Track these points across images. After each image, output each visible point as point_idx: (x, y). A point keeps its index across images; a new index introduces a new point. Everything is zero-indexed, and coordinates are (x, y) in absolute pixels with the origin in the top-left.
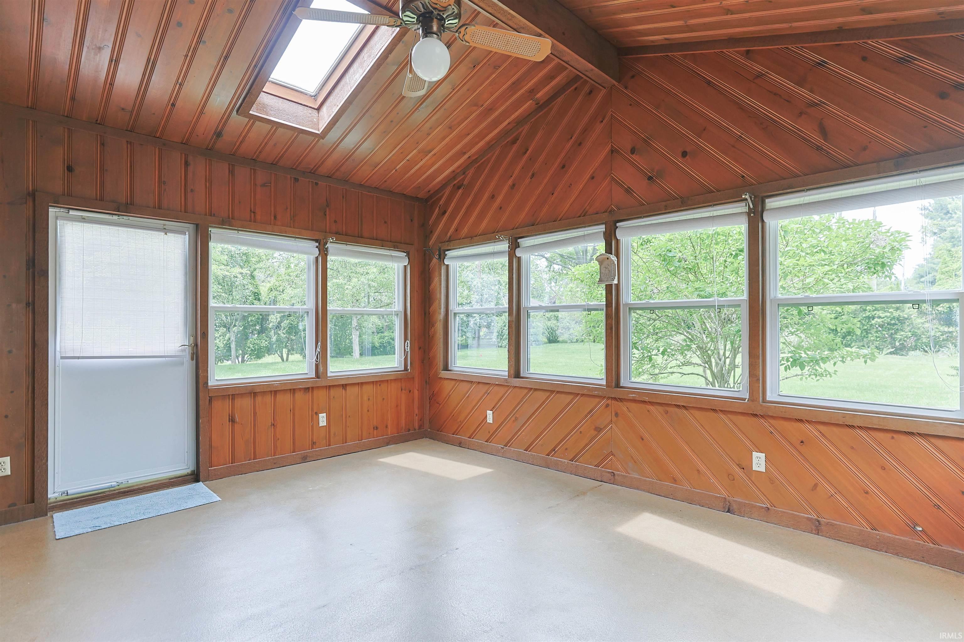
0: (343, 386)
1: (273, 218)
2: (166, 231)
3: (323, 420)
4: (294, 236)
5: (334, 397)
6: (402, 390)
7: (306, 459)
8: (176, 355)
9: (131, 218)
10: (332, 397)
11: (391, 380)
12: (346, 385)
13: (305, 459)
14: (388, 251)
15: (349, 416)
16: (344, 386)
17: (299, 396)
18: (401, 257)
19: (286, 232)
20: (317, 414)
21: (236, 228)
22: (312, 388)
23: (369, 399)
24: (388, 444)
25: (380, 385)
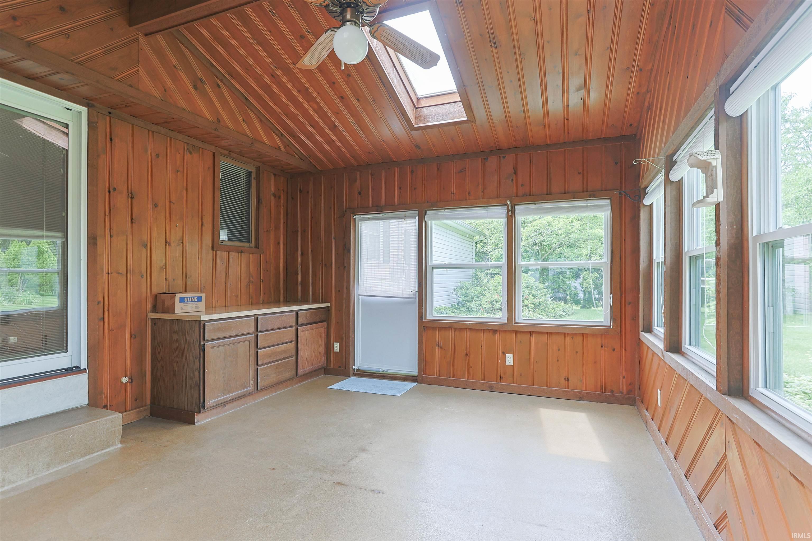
0: (530, 333)
1: (468, 194)
2: (405, 218)
3: (509, 359)
4: (486, 205)
5: (521, 342)
6: (602, 346)
7: (493, 389)
8: (410, 297)
9: (389, 214)
10: (519, 342)
11: (587, 334)
12: (533, 332)
13: (491, 389)
14: (585, 202)
15: (536, 362)
16: (532, 333)
17: (488, 336)
18: (605, 205)
19: (476, 204)
20: (504, 353)
21: (443, 208)
22: (500, 331)
23: (559, 350)
24: (581, 399)
25: (572, 338)
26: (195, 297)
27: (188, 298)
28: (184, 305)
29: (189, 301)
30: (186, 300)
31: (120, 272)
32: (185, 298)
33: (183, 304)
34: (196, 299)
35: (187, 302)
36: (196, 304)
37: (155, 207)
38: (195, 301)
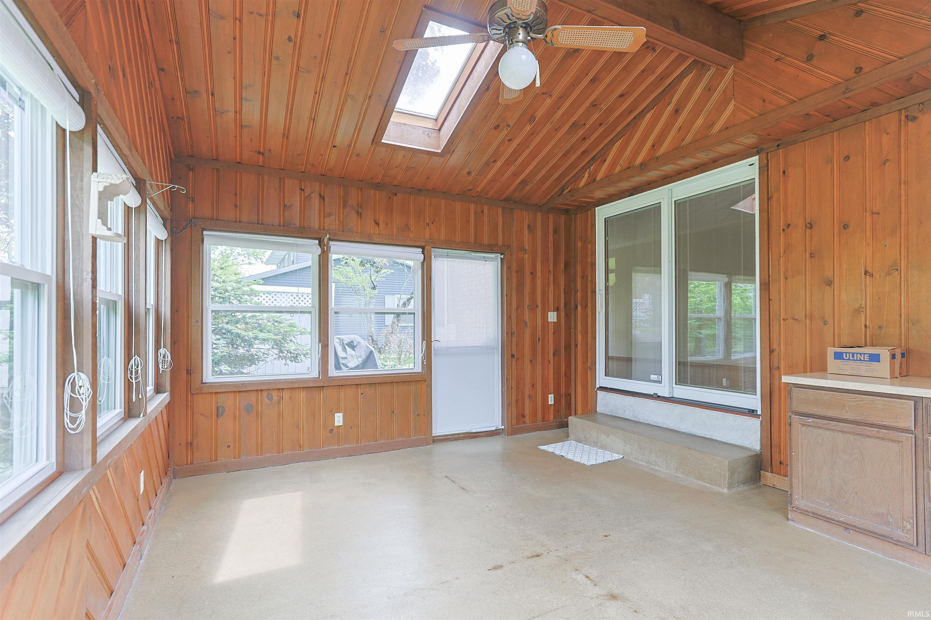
26: (864, 354)
27: (851, 354)
28: (844, 363)
29: (851, 358)
30: (846, 357)
31: (796, 317)
32: (844, 354)
33: (841, 362)
34: (866, 357)
35: (849, 359)
36: (866, 365)
37: (845, 228)
38: (864, 361)
